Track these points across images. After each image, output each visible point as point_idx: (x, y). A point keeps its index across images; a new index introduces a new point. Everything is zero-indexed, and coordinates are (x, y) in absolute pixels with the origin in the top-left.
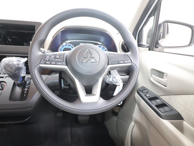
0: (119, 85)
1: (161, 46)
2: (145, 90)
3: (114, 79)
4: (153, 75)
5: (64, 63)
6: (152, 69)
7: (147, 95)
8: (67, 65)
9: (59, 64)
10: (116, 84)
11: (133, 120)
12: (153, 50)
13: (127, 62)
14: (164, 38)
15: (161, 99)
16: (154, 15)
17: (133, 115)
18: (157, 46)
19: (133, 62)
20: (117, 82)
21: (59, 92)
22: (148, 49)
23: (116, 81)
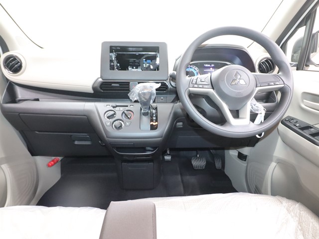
0: (261, 113)
1: (313, 64)
2: (292, 119)
3: (253, 106)
4: (304, 100)
5: (210, 86)
6: (304, 93)
7: (297, 125)
8: (213, 88)
9: (206, 87)
10: (257, 112)
11: (274, 159)
12: (302, 70)
13: (278, 83)
14: (316, 51)
15: (316, 128)
16: (305, 25)
17: (273, 153)
18: (308, 64)
19: (285, 83)
20: (258, 110)
21: (181, 123)
22: (296, 68)
23: (256, 108)
